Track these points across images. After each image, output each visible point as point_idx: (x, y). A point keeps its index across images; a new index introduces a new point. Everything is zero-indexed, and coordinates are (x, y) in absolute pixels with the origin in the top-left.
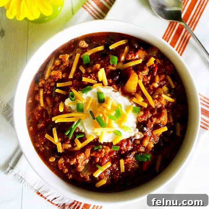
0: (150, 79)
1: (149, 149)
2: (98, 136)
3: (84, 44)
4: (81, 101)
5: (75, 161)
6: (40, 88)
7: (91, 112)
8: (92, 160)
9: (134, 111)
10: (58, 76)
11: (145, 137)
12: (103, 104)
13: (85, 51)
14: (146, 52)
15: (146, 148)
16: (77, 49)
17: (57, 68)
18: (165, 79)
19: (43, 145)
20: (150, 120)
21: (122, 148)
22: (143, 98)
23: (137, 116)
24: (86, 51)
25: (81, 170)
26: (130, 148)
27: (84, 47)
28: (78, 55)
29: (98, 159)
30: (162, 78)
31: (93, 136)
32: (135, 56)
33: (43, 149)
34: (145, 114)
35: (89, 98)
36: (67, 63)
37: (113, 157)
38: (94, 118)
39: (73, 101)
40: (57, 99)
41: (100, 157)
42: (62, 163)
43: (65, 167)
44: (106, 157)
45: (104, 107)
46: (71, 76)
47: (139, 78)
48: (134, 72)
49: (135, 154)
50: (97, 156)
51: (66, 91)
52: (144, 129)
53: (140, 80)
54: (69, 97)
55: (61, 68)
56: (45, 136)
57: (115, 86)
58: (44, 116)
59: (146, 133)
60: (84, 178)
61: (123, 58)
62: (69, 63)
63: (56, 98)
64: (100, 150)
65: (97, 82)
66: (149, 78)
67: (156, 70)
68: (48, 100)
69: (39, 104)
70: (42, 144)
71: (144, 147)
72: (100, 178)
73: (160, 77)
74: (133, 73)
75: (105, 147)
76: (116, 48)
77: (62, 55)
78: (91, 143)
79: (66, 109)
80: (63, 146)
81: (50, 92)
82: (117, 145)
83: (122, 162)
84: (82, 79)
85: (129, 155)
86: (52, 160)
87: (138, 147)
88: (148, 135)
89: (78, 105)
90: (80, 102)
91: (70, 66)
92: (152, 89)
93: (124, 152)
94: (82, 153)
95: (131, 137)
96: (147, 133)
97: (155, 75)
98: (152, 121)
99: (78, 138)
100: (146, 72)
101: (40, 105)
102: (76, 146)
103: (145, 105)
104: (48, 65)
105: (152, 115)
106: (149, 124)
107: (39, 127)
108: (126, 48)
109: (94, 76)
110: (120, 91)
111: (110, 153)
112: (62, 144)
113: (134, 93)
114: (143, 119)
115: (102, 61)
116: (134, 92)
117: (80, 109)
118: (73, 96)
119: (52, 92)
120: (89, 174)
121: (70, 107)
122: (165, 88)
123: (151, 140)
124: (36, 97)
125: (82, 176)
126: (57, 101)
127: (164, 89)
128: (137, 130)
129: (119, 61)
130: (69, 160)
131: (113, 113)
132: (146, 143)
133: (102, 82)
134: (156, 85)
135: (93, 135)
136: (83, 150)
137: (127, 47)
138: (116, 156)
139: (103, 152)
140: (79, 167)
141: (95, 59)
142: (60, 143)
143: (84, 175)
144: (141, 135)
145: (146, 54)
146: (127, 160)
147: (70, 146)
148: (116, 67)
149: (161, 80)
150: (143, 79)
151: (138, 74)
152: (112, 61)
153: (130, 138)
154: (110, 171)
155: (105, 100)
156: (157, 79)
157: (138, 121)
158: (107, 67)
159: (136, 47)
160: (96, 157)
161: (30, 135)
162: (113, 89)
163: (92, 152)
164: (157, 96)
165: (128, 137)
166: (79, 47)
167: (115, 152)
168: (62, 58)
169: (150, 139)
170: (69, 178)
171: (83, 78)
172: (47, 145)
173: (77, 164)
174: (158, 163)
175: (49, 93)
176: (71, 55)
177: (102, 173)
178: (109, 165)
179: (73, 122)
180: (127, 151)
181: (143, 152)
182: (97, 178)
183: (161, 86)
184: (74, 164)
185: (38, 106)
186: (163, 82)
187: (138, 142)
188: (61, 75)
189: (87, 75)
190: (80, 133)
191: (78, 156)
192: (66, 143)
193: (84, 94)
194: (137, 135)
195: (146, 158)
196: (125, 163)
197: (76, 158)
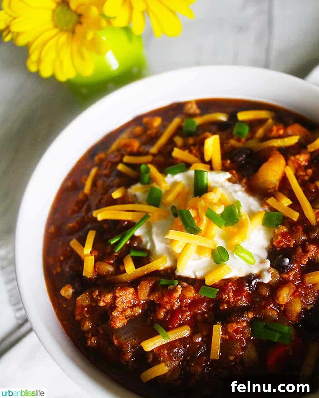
1: (289, 315)
4: (159, 185)
6: (95, 165)
7: (173, 207)
19: (62, 263)
20: (301, 248)
21: (225, 296)
25: (118, 325)
33: (59, 270)
35: (175, 184)
38: (175, 214)
39: (143, 186)
41: (168, 307)
43: (87, 316)
46: (154, 149)
47: (287, 165)
49: (252, 319)
50: (163, 303)
51: (137, 172)
56: (71, 243)
59: (288, 273)
60: (120, 350)
63: (116, 180)
64: (171, 287)
65: (200, 161)
68: (99, 182)
70: (60, 261)
71: (279, 306)
74: (276, 154)
75: (185, 284)
77: (148, 118)
79: (127, 197)
87: (263, 303)
90: (156, 187)
92: (313, 190)
93: (226, 307)
98: (305, 251)
102: (124, 271)
105: (307, 238)
108: (270, 121)
110: (243, 184)
111: (195, 303)
113: (273, 190)
114: (285, 242)
116: (273, 188)
121: (135, 195)
125: (116, 342)
130: (97, 293)
136: (135, 283)
138: (206, 315)
139: (177, 291)
140: (114, 314)
142: (94, 257)
143: (121, 340)
146: (230, 327)
147: (111, 269)
152: (238, 131)
158: (226, 141)
162: (229, 175)
167: (206, 304)
168: (146, 121)
170: (89, 343)
180: (235, 306)
182: (148, 353)
184: (107, 305)
187: (266, 292)
190: (142, 249)
193: (169, 175)
194: (266, 273)
195: (278, 332)
196: (224, 336)
197: (114, 293)
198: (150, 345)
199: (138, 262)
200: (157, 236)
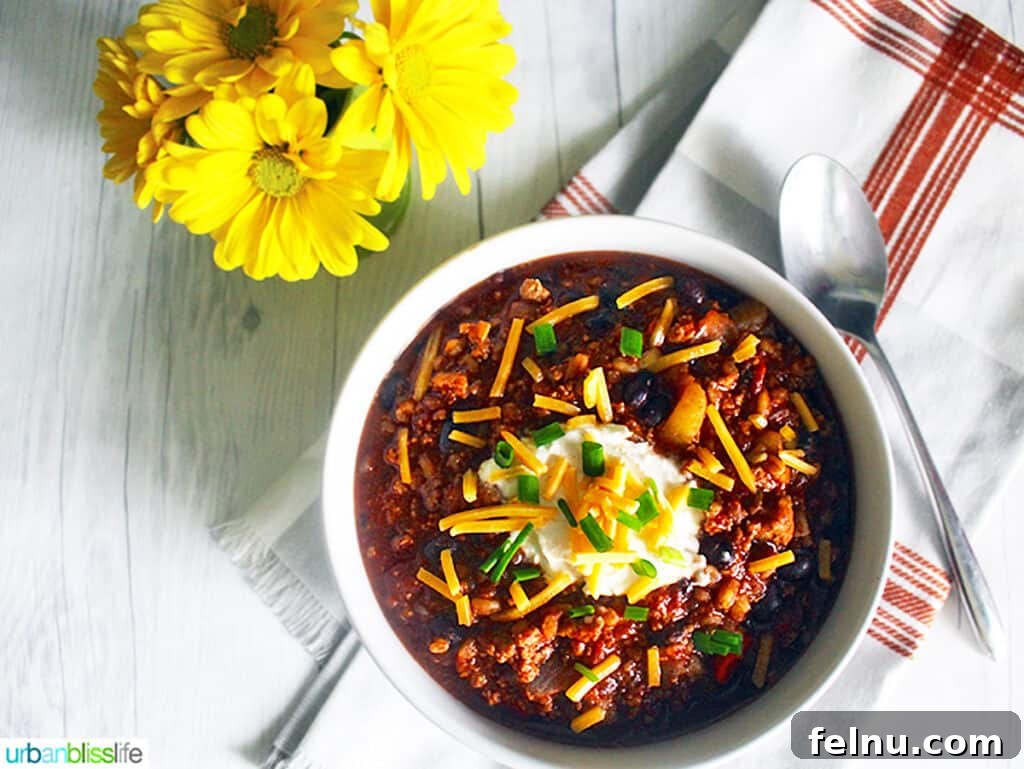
0: (743, 404)
1: (735, 617)
2: (583, 577)
3: (536, 290)
4: (532, 469)
5: (512, 651)
6: (399, 425)
7: (561, 503)
8: (562, 650)
9: (695, 501)
10: (457, 388)
11: (726, 581)
12: (598, 478)
13: (538, 310)
14: (730, 317)
15: (729, 614)
16: (515, 305)
17: (451, 363)
18: (789, 405)
19: (411, 603)
20: (742, 529)
21: (657, 614)
22: (722, 463)
23: (702, 517)
24: (544, 313)
25: (531, 679)
26: (679, 613)
27: (535, 297)
28: (518, 324)
29: (582, 647)
30: (779, 401)
31: (567, 576)
32: (697, 330)
33: (410, 614)
34: (725, 513)
35: (554, 461)
36: (484, 351)
37: (627, 642)
38: (574, 523)
39: (505, 470)
40: (454, 461)
41: (587, 640)
42: (469, 658)
43: (477, 670)
44: (607, 642)
45: (602, 488)
46: (497, 392)
47: (709, 402)
48: (695, 381)
49: (693, 633)
50: (580, 638)
51: (482, 438)
52: (723, 557)
53: (711, 406)
54: (493, 454)
55: (465, 364)
56: (419, 576)
57: (635, 424)
58: (413, 513)
59: (730, 568)
60: (538, 704)
61: (659, 338)
62: (490, 348)
63: (452, 457)
64: (588, 620)
65: (578, 410)
66: (739, 400)
67: (763, 376)
68: (424, 462)
69: (397, 477)
70: (406, 600)
71: (722, 611)
72: (587, 704)
73: (772, 399)
74: (689, 384)
75: (603, 609)
76: (636, 304)
77: (468, 325)
78: (559, 595)
79: (485, 493)
80: (476, 607)
81: (431, 440)
82: (640, 604)
83: (654, 655)
84: (533, 400)
85: (677, 636)
86: (440, 647)
87: (704, 610)
88: (734, 575)
89: (522, 481)
90: (528, 472)
91: (494, 358)
92: (748, 433)
93: (660, 627)
94: (533, 629)
95: (683, 581)
96: (733, 569)
97: (758, 390)
98: (747, 533)
99: (521, 583)
100: (730, 383)
101: (400, 478)
102: (515, 606)
103: (729, 484)
104: (423, 355)
105: (746, 514)
106: (738, 542)
107: (398, 547)
108: (670, 305)
109: (570, 393)
110: (650, 440)
111: (620, 628)
112: (470, 599)
113: (693, 446)
114: (721, 527)
115: (593, 346)
116: (694, 443)
117: (527, 494)
118: (506, 453)
119: (437, 439)
120: (552, 692)
121: (495, 486)
122: (788, 433)
123: (742, 591)
124: (388, 453)
125: (531, 698)
126: (455, 467)
127: (784, 435)
128: (703, 558)
129: (647, 346)
130: (493, 649)
131: (632, 508)
132: (729, 598)
133: (594, 411)
134: (761, 422)
135: (567, 572)
136: (535, 619)
137: (673, 302)
138: (636, 639)
139: (598, 625)
140: (523, 670)
141: (571, 339)
142: (466, 597)
143: (538, 695)
144: (712, 575)
145: (732, 326)
146: (669, 651)
147: (495, 606)
148: (637, 364)
149: (776, 406)
150: (722, 403)
151: (706, 387)
152: (627, 345)
153: (681, 585)
154: (617, 681)
155: (606, 465)
156: (764, 403)
157: (705, 532)
158: (610, 365)
159: (700, 301)
160: (578, 642)
161: (367, 570)
162: (630, 434)
163: (563, 623)
164: (764, 457)
165: (674, 580)
166: (519, 299)
167: (634, 625)
168: (467, 331)
169: (741, 587)
170: (491, 702)
171: (537, 396)
172: (423, 604)
173: (520, 661)
174: (764, 658)
175: (428, 443)
176: (496, 321)
177: (592, 689)
178: (614, 664)
179: (507, 535)
180: (671, 622)
181: (720, 627)
182: (576, 703)
183: (774, 426)
184: (509, 659)
185: (394, 484)
186: (780, 412)
187: (705, 596)
188: (466, 385)
189: (549, 387)
190: (528, 566)
191: (520, 636)
192: (483, 598)
193: (542, 448)
194: (702, 575)
195: (727, 644)
196: (663, 659)
197: (517, 643)
198: (576, 694)
199: (531, 589)
200: (550, 548)
